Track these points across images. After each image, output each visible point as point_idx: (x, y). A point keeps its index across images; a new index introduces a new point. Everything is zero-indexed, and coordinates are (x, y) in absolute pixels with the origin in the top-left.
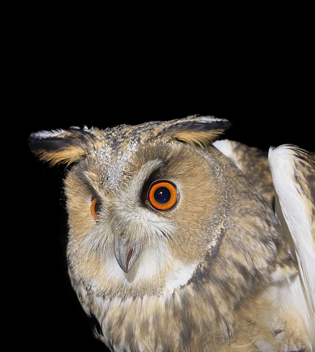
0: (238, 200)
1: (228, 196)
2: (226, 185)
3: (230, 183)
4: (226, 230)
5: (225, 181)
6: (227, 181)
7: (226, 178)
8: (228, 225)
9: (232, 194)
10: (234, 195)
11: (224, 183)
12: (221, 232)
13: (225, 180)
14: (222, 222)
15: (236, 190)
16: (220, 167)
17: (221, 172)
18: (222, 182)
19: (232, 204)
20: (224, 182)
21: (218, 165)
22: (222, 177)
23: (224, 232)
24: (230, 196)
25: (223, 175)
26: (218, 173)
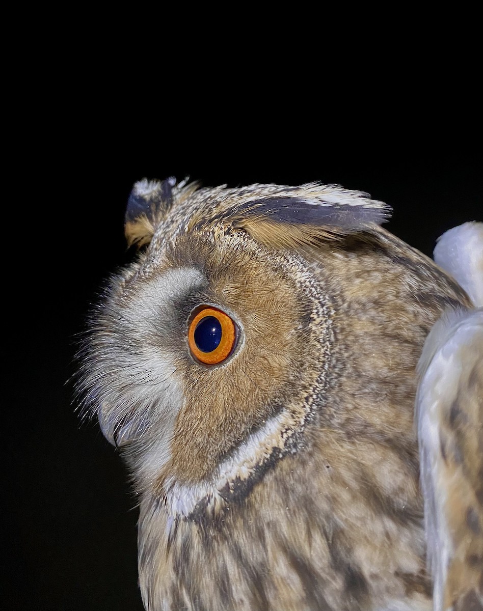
0: (353, 395)
1: (327, 375)
2: (331, 349)
3: (343, 347)
4: (285, 455)
5: (333, 339)
6: (337, 340)
7: (335, 333)
8: (295, 446)
9: (340, 376)
10: (343, 379)
11: (328, 343)
12: (271, 455)
13: (332, 336)
14: (286, 432)
15: (355, 369)
16: (329, 304)
17: (330, 316)
18: (324, 340)
19: (331, 399)
20: (329, 340)
21: (327, 298)
22: (328, 328)
23: (278, 459)
24: (333, 377)
25: (332, 324)
26: (319, 317)
